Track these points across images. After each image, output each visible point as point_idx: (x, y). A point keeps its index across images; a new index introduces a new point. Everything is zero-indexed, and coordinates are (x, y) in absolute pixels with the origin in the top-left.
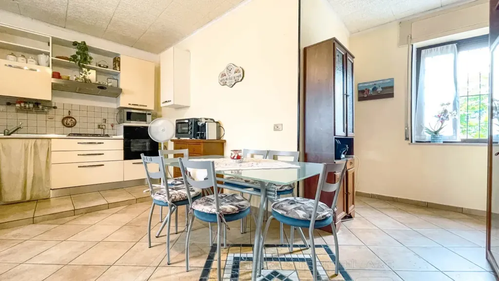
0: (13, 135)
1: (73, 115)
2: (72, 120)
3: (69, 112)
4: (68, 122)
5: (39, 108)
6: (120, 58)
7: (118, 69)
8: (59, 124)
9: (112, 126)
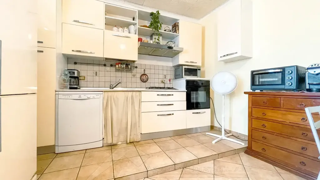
0: (115, 89)
1: (146, 73)
2: (146, 77)
3: (144, 70)
4: (144, 78)
5: (128, 67)
6: (178, 23)
7: (178, 32)
8: (139, 80)
9: (170, 81)
